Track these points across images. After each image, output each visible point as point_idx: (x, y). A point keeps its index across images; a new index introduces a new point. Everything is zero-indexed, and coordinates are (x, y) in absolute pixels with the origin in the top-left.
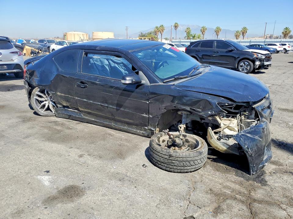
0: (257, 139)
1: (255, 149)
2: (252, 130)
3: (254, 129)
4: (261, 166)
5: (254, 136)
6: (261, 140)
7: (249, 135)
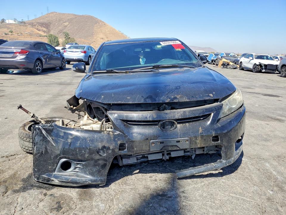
0: (49, 141)
1: (42, 151)
2: (50, 128)
3: (52, 128)
4: (45, 176)
5: (47, 136)
6: (54, 145)
7: (44, 132)
